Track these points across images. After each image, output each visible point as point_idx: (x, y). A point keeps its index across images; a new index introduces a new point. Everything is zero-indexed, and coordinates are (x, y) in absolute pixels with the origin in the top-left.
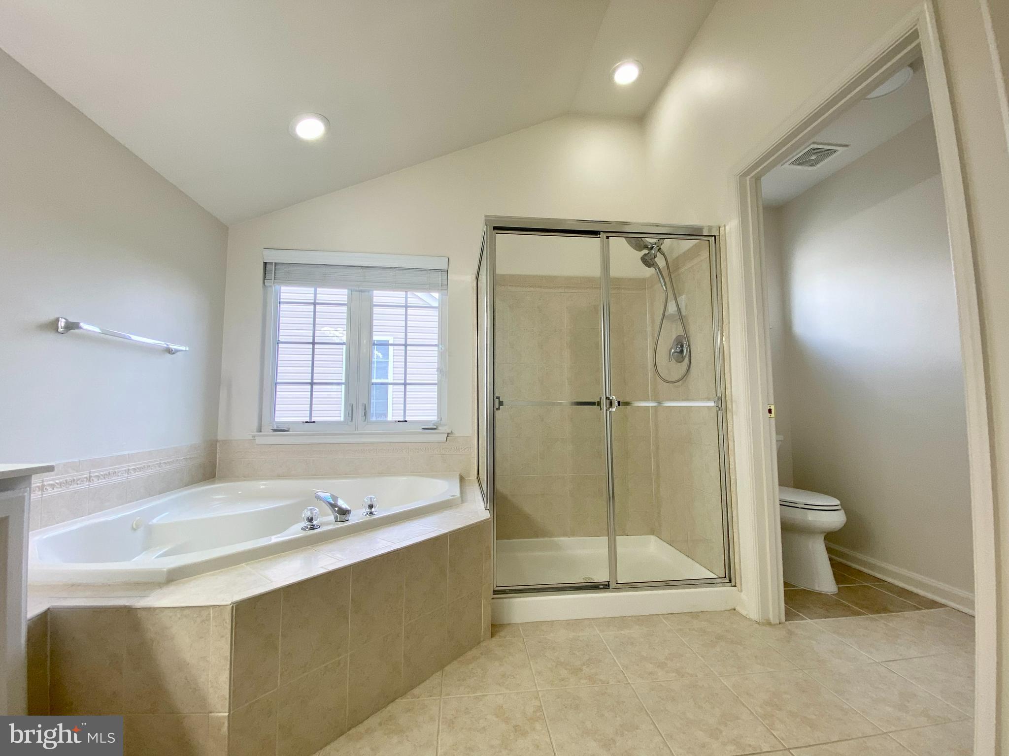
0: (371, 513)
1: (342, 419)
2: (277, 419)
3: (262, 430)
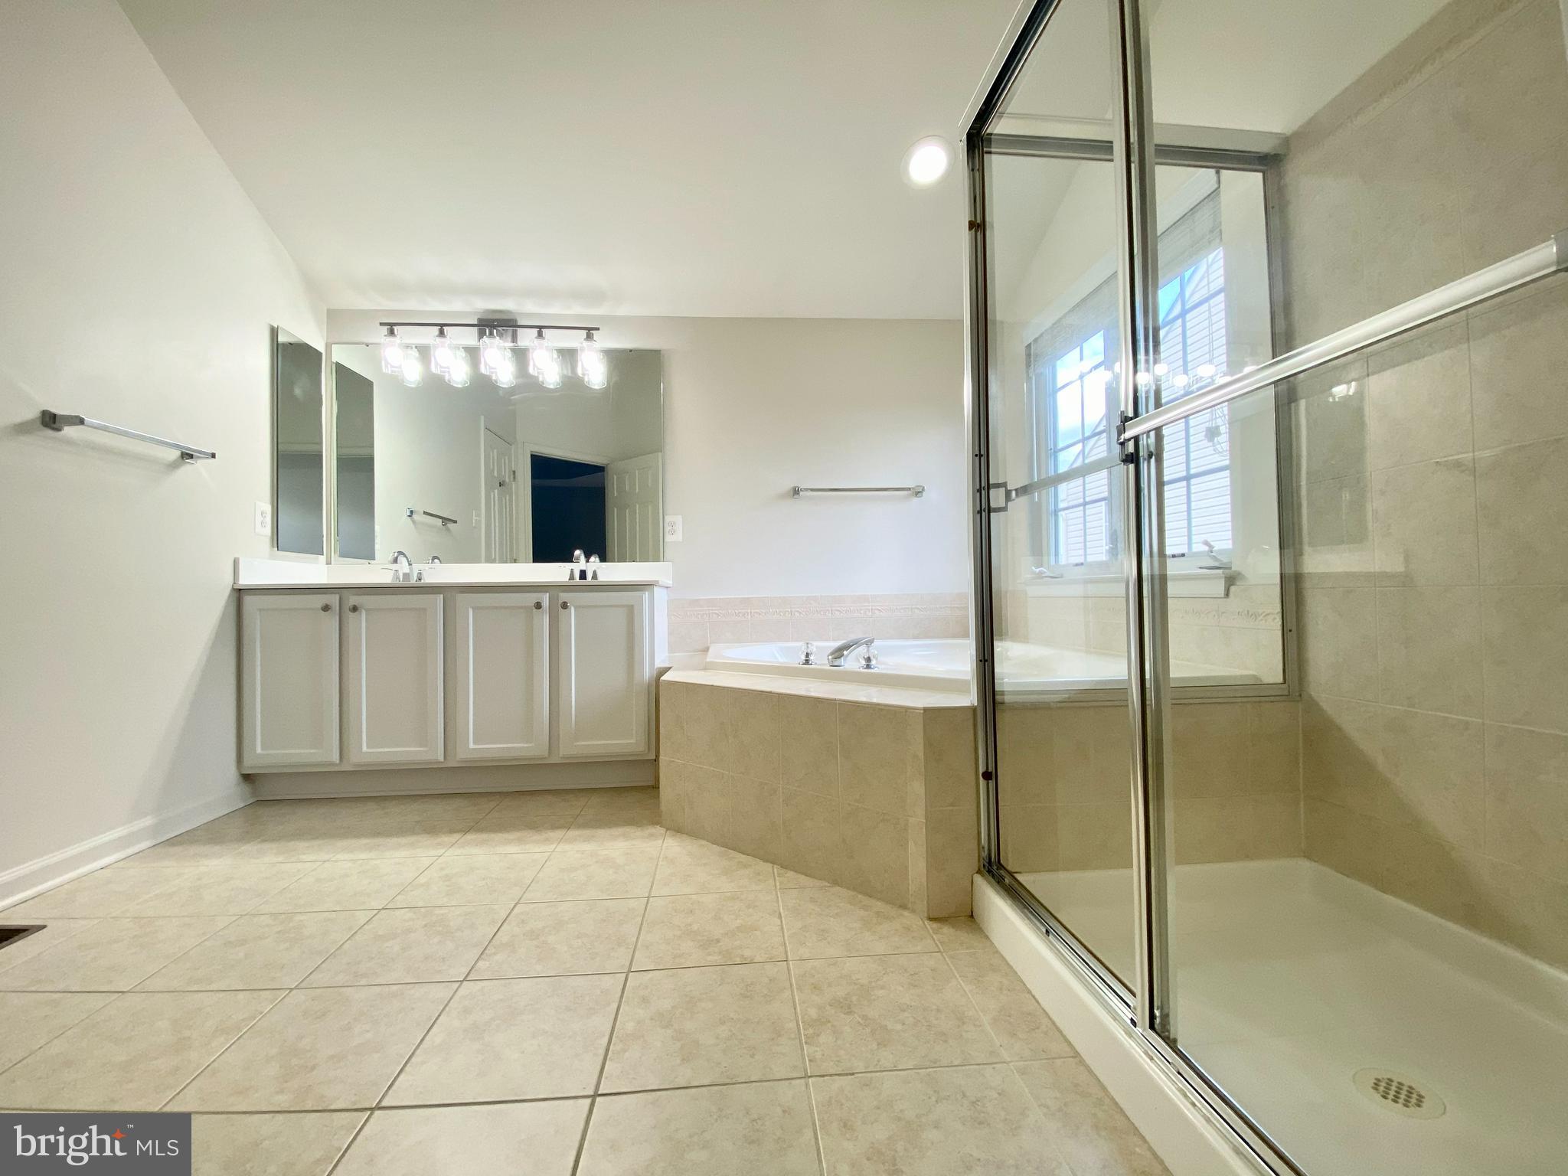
0: (868, 667)
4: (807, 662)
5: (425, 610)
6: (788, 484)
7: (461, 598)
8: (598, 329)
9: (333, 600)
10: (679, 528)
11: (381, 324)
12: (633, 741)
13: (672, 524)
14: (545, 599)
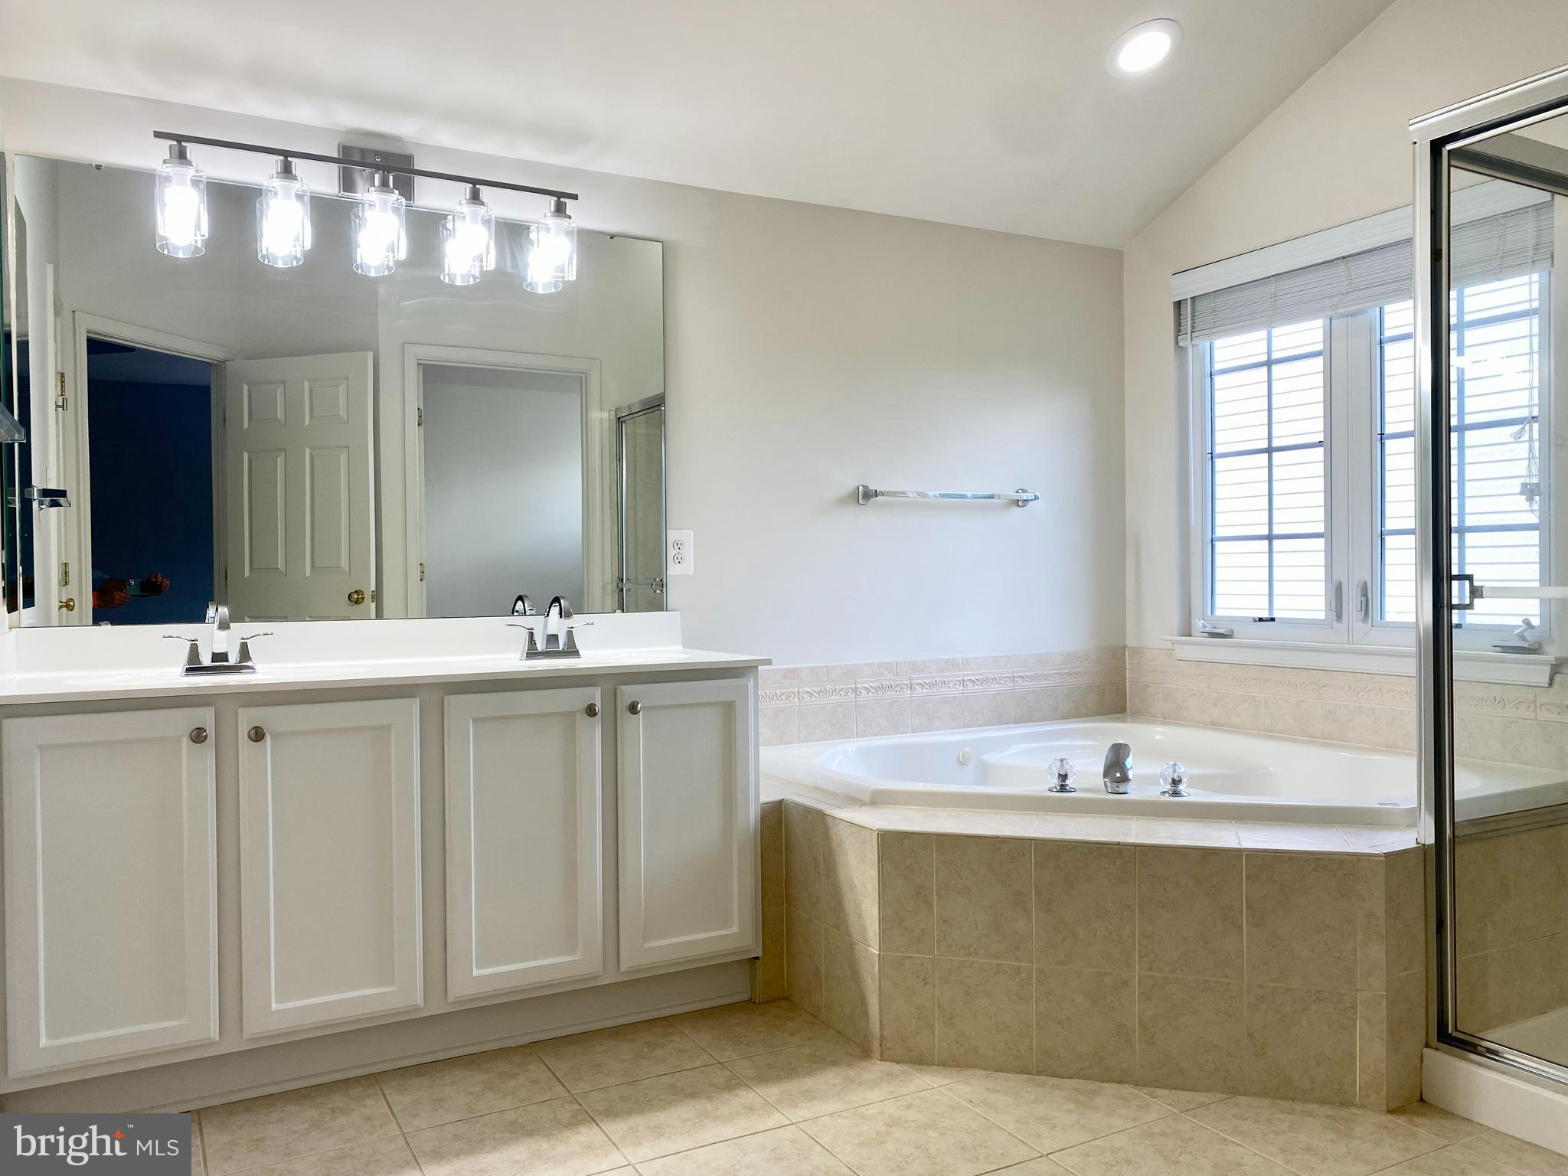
0: (1176, 793)
1: (1322, 616)
2: (1218, 612)
3: (1193, 633)
4: (1063, 789)
5: (387, 728)
6: (850, 482)
7: (452, 700)
8: (575, 197)
9: (205, 717)
10: (689, 552)
11: (158, 135)
12: (735, 929)
13: (679, 545)
14: (596, 696)
